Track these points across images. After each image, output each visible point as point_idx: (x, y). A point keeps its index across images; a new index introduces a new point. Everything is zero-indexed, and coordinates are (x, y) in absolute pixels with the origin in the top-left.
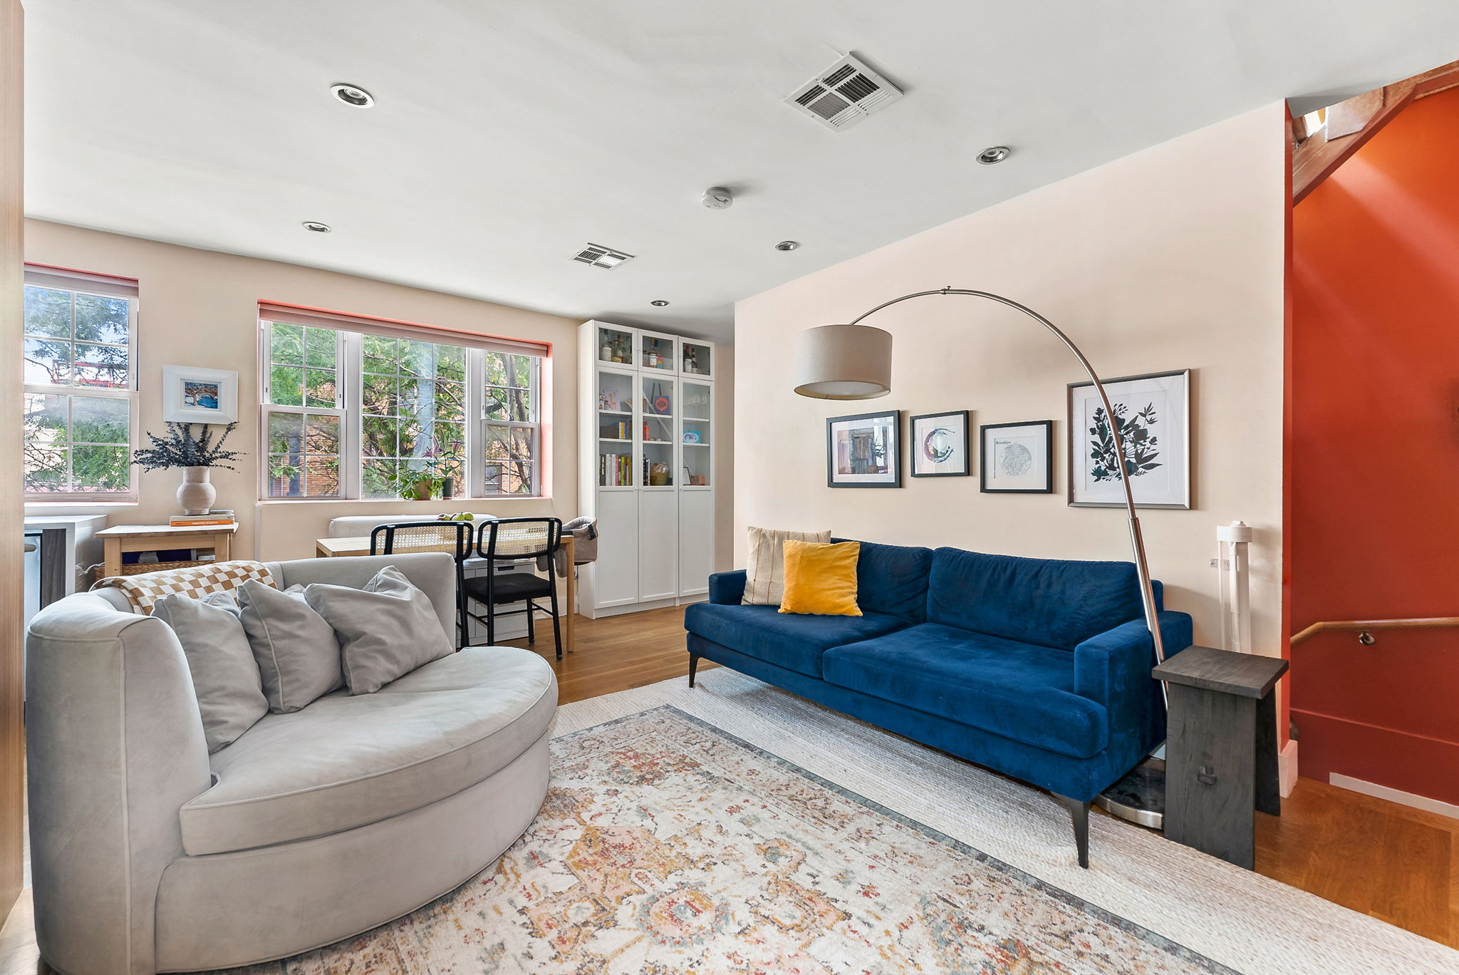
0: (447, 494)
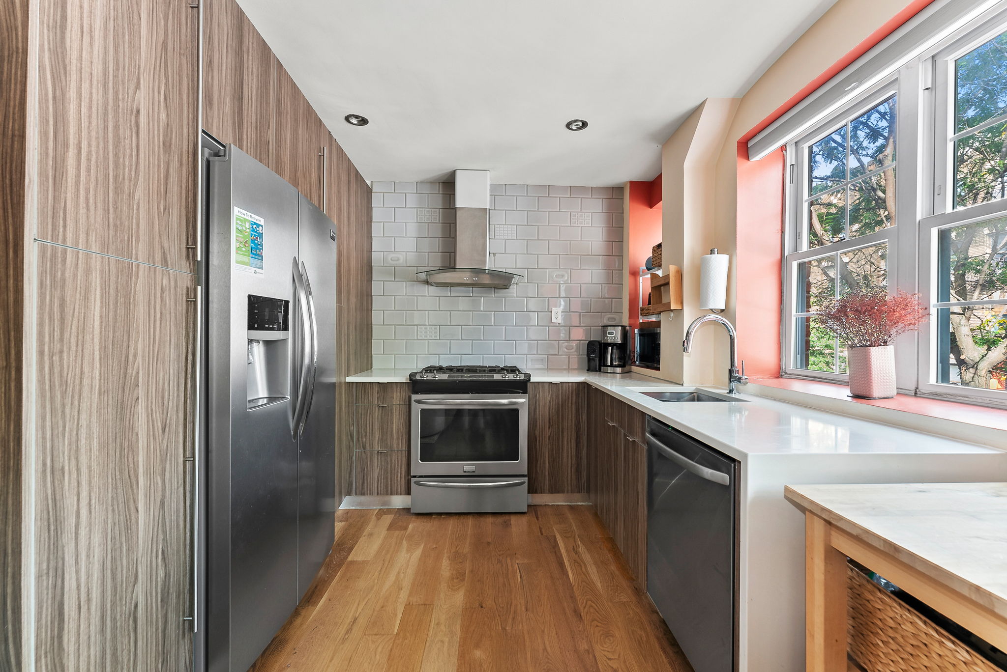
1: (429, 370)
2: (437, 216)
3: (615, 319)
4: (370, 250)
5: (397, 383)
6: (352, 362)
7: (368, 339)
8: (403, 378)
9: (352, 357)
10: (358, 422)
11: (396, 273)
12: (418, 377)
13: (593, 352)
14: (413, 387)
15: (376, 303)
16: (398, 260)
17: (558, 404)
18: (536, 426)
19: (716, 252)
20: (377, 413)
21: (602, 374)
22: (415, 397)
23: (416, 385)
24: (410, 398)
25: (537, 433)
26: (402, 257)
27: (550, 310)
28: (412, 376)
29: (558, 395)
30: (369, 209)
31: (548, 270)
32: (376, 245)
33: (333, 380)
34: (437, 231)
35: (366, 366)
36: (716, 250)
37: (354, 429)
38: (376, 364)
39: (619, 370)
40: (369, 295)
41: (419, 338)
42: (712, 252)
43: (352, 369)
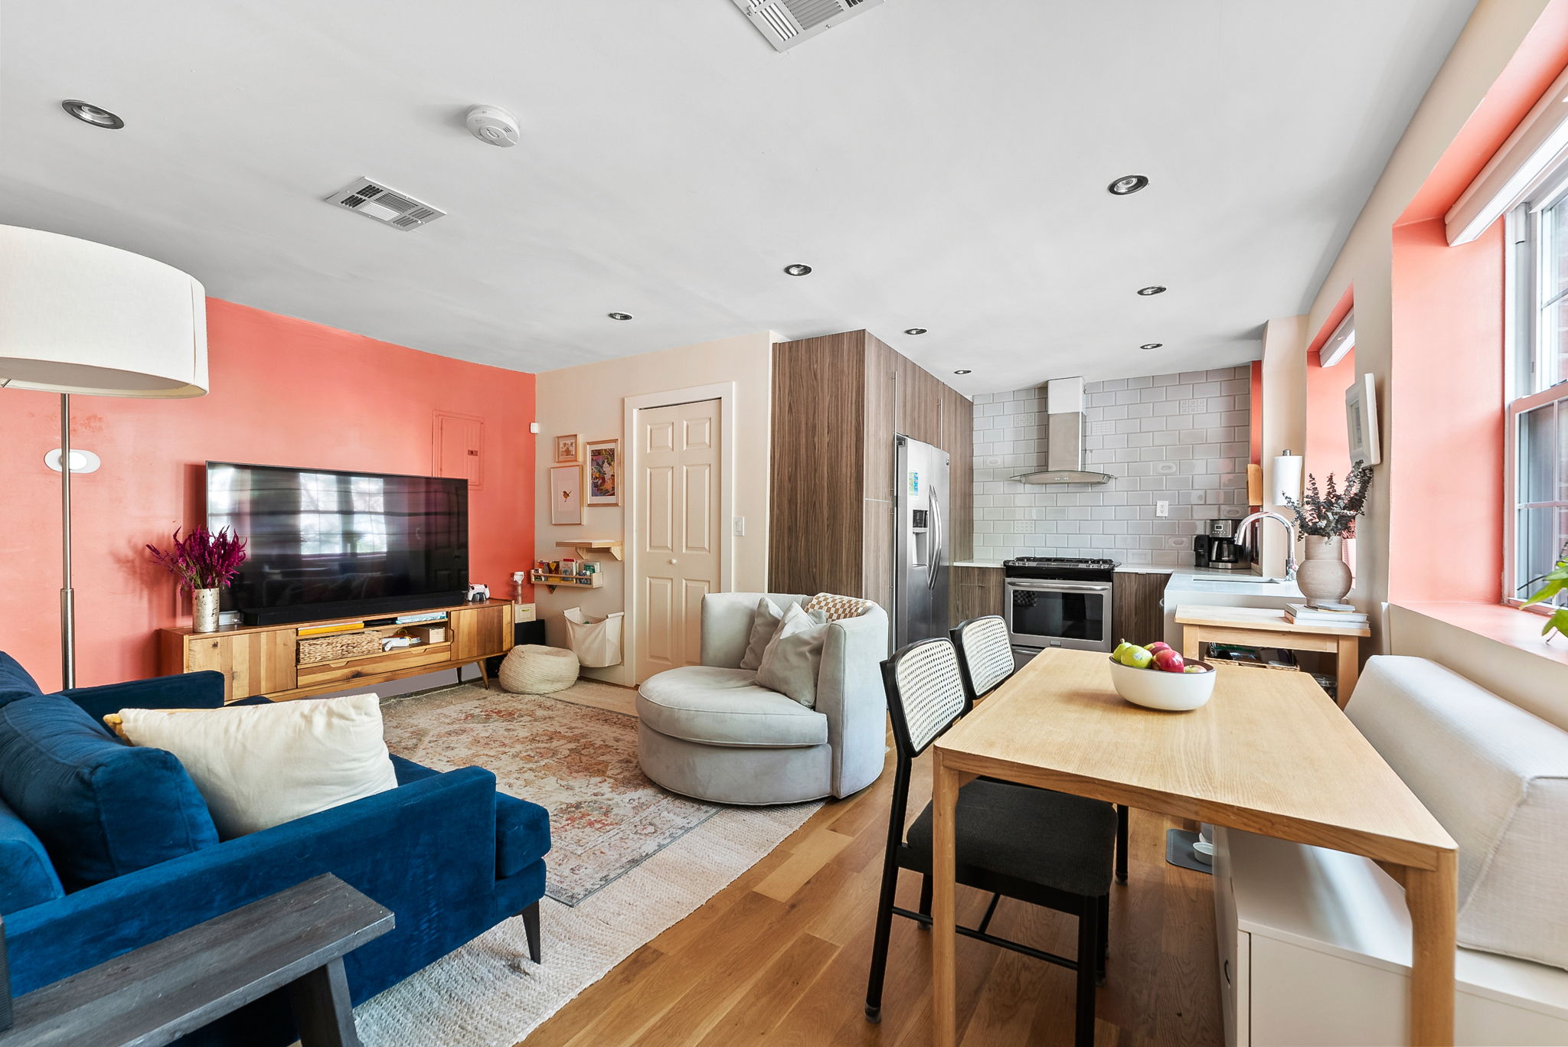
1: (1019, 559)
2: (1033, 419)
3: (1238, 512)
4: (972, 456)
5: (993, 568)
6: (958, 551)
7: (969, 533)
8: (999, 565)
9: (958, 546)
10: (962, 598)
11: (995, 475)
12: (1011, 564)
13: (1202, 546)
14: (1007, 573)
15: (977, 501)
16: (996, 462)
17: (1145, 594)
18: (1122, 612)
19: (1288, 454)
20: (977, 591)
21: (1210, 569)
22: (1008, 580)
23: (1011, 570)
24: (1004, 580)
25: (1123, 618)
26: (999, 459)
27: (1155, 504)
28: (1006, 563)
29: (1146, 585)
30: (971, 419)
31: (1152, 463)
32: (977, 450)
33: (947, 564)
34: (1034, 434)
35: (970, 557)
36: (1288, 451)
37: (959, 603)
38: (976, 555)
39: (1229, 565)
40: (971, 495)
41: (1016, 532)
42: (1284, 453)
43: (958, 556)
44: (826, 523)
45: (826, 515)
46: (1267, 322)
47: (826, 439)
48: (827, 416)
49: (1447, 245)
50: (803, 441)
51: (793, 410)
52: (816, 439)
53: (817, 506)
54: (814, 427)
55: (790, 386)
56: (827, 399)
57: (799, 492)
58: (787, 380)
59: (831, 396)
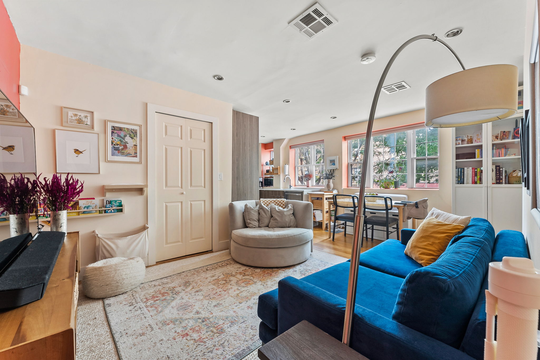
0: (396, 187)
44: (249, 176)
45: (249, 173)
46: (285, 139)
47: (249, 149)
48: (249, 141)
49: (345, 141)
50: (241, 147)
51: (238, 136)
52: (245, 148)
53: (246, 170)
54: (245, 143)
55: (237, 127)
56: (249, 135)
57: (240, 165)
58: (236, 124)
59: (250, 134)
